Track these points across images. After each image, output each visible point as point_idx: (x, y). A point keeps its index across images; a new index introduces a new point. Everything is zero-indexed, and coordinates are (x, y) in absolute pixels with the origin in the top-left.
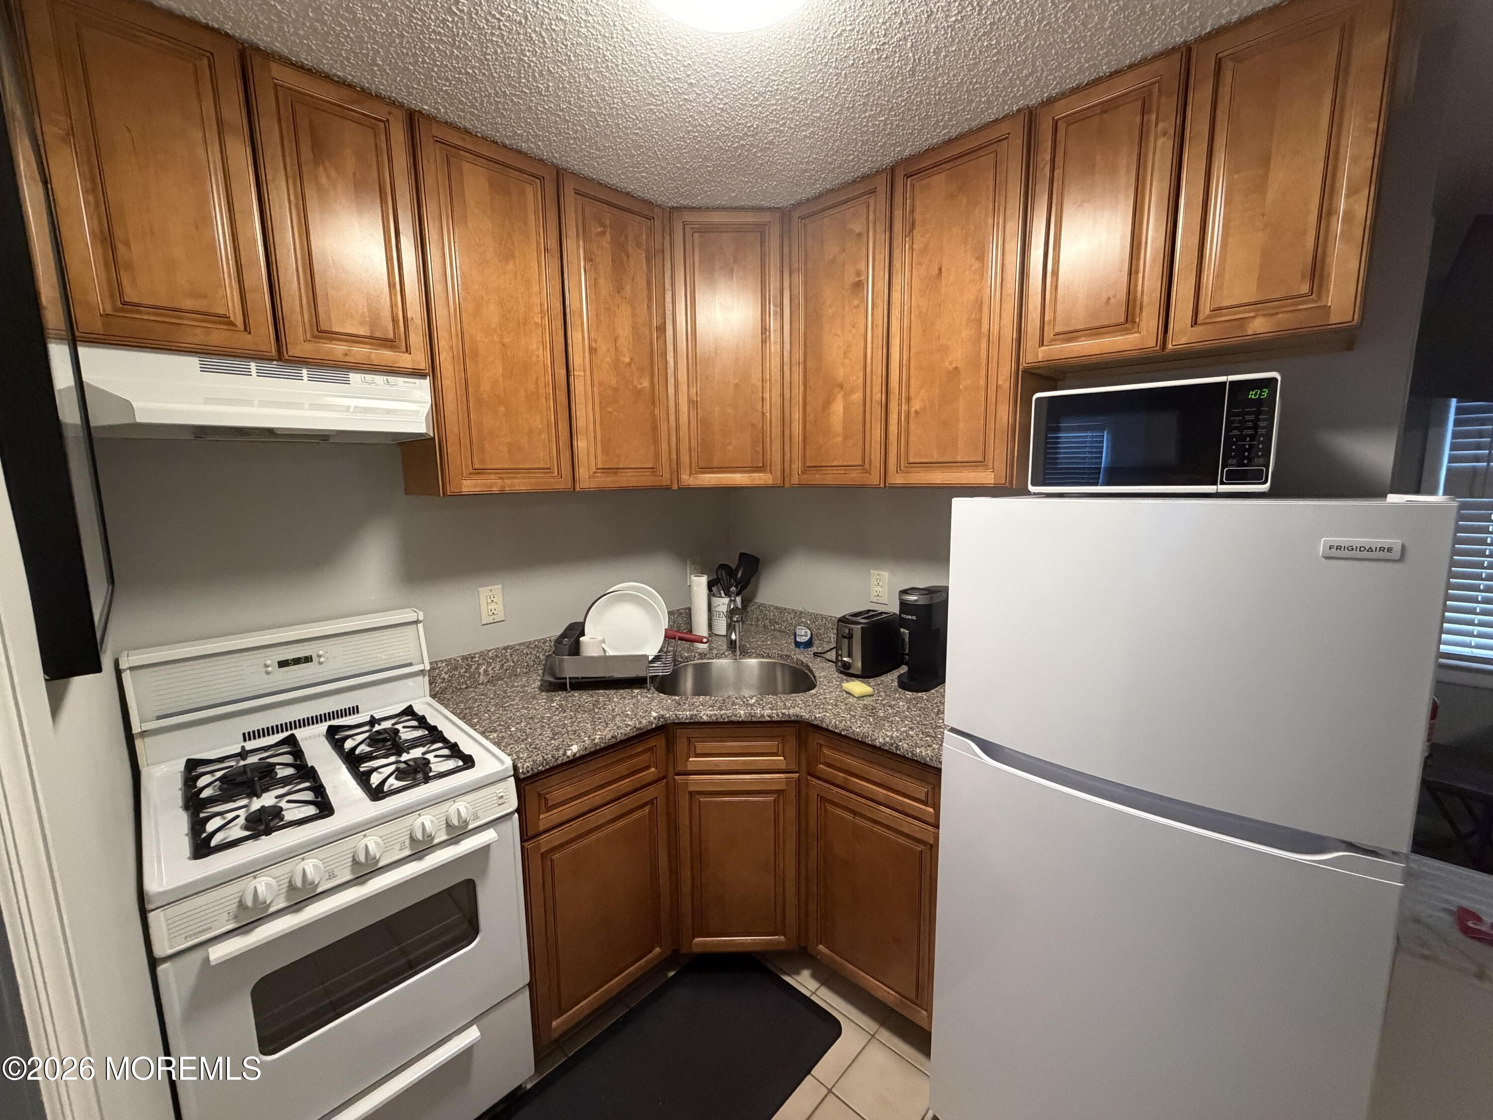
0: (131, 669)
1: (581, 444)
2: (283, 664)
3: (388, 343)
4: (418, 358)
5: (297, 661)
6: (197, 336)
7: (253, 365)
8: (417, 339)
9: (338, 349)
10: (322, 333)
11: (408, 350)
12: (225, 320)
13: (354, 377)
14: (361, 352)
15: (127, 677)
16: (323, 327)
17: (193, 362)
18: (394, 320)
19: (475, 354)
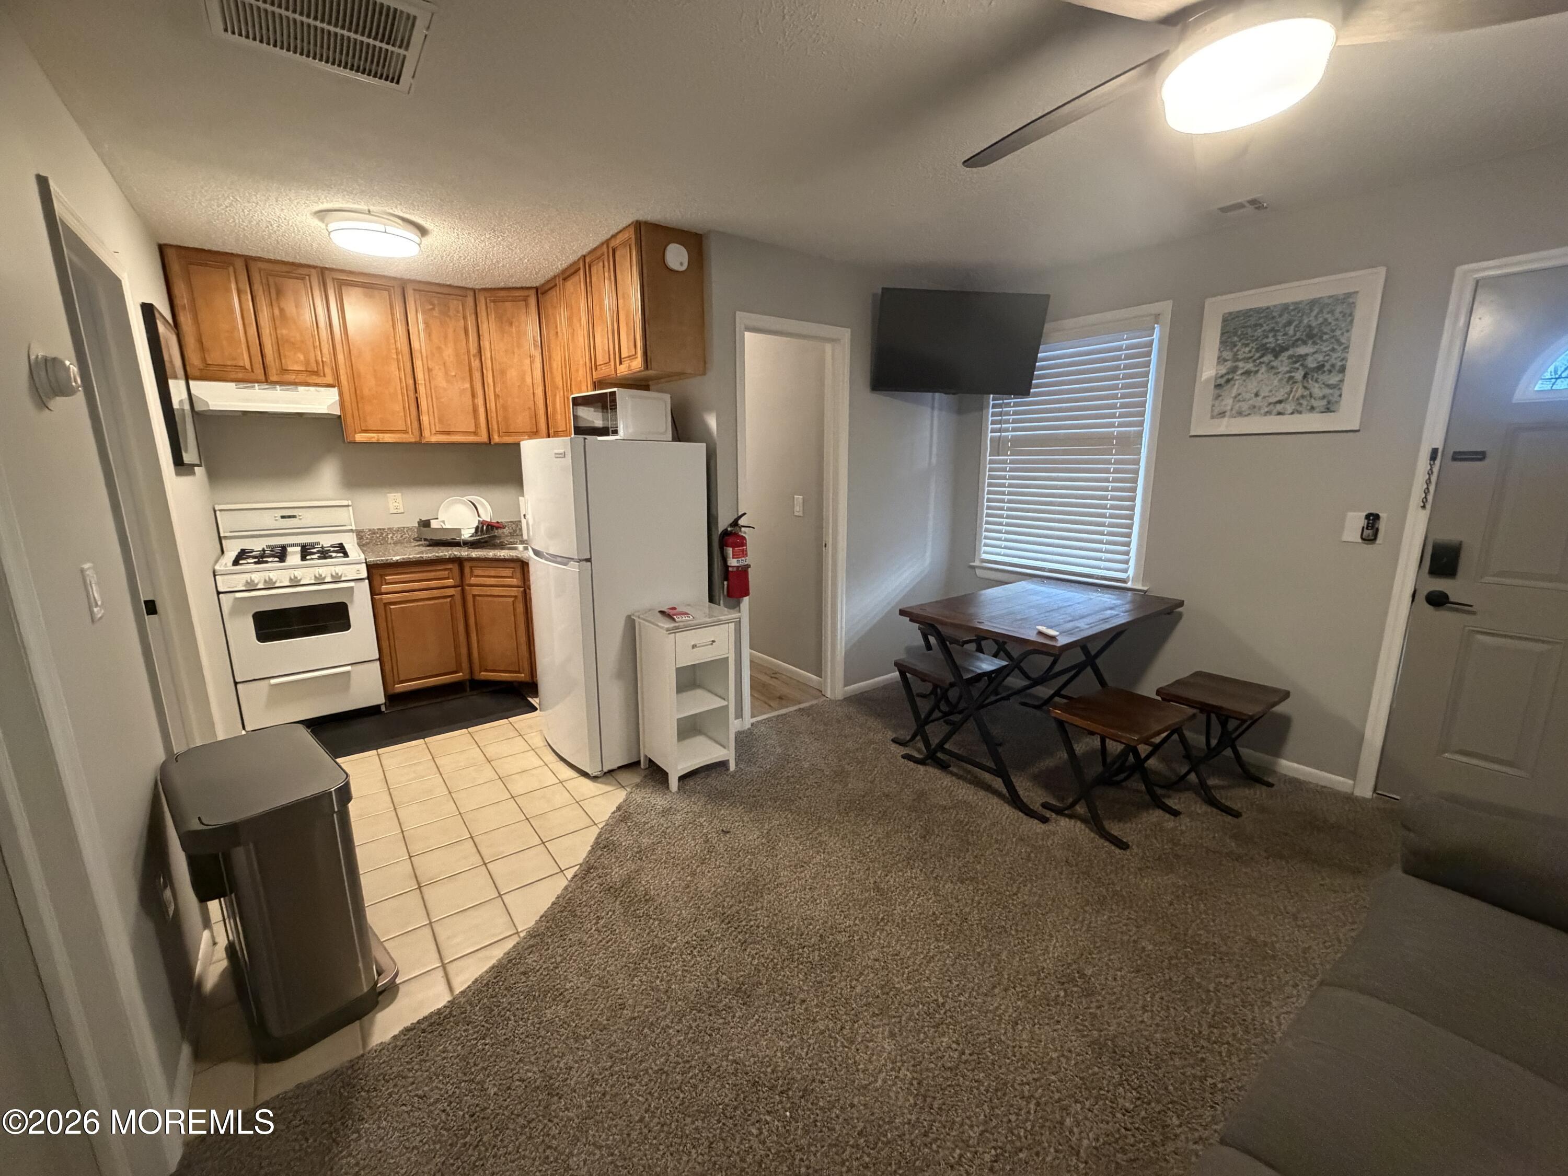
0: (221, 510)
1: (425, 419)
2: (283, 517)
3: (315, 373)
4: (329, 379)
5: (289, 517)
6: (233, 376)
7: (256, 385)
8: (328, 371)
9: (292, 377)
10: (284, 371)
11: (324, 375)
12: (244, 368)
13: (301, 388)
14: (301, 378)
15: (218, 513)
16: (285, 368)
17: (233, 385)
18: (317, 362)
19: (359, 376)
